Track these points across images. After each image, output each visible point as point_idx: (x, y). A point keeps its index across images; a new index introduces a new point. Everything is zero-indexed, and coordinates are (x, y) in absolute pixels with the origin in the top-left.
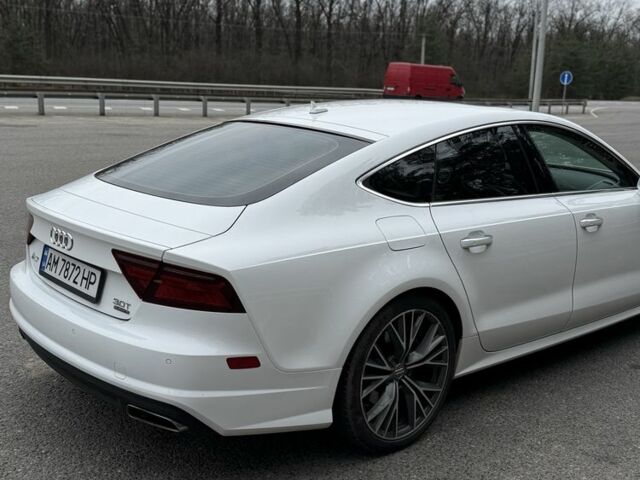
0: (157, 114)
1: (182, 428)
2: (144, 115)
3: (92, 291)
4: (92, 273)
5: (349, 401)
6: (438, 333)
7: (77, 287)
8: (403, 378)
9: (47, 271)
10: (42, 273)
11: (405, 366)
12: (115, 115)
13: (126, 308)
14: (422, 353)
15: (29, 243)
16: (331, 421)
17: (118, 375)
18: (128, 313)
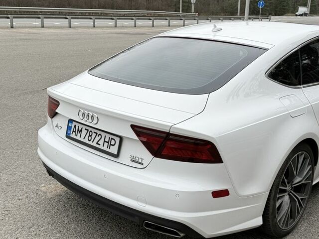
0: (43, 27)
1: (182, 235)
2: (35, 27)
3: (114, 150)
4: (112, 139)
5: (271, 211)
6: (309, 165)
7: (101, 147)
8: (291, 192)
9: (73, 136)
10: (68, 136)
11: (292, 185)
12: (19, 27)
13: (140, 161)
14: (300, 177)
15: (52, 117)
16: (262, 223)
17: (139, 203)
18: (143, 164)
